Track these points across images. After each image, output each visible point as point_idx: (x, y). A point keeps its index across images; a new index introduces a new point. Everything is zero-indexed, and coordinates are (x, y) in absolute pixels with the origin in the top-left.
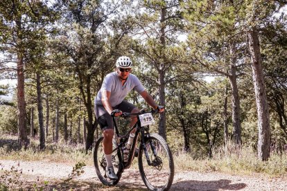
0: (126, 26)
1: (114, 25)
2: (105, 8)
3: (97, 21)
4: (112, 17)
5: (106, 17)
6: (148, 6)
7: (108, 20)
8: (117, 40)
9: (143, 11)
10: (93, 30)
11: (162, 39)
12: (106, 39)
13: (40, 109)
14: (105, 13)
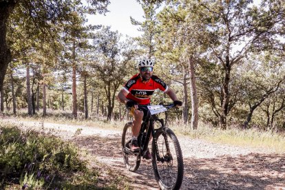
0: (130, 55)
1: (124, 54)
2: (119, 45)
3: (115, 53)
4: (123, 50)
5: (119, 50)
6: (141, 45)
7: (121, 52)
8: (125, 63)
9: (139, 48)
10: (113, 57)
12: (119, 62)
13: (86, 98)
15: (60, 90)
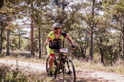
0: (77, 7)
1: (72, 7)
3: (65, 5)
4: (71, 4)
5: (69, 3)
7: (70, 5)
8: (73, 14)
9: (85, 1)
10: (63, 9)
11: (93, 13)
12: (68, 13)
14: (69, 2)
15: (18, 35)
